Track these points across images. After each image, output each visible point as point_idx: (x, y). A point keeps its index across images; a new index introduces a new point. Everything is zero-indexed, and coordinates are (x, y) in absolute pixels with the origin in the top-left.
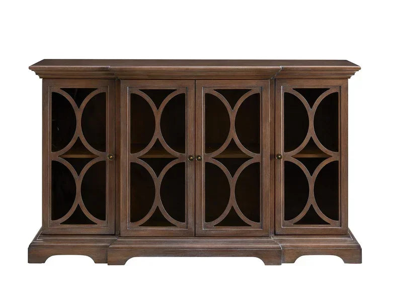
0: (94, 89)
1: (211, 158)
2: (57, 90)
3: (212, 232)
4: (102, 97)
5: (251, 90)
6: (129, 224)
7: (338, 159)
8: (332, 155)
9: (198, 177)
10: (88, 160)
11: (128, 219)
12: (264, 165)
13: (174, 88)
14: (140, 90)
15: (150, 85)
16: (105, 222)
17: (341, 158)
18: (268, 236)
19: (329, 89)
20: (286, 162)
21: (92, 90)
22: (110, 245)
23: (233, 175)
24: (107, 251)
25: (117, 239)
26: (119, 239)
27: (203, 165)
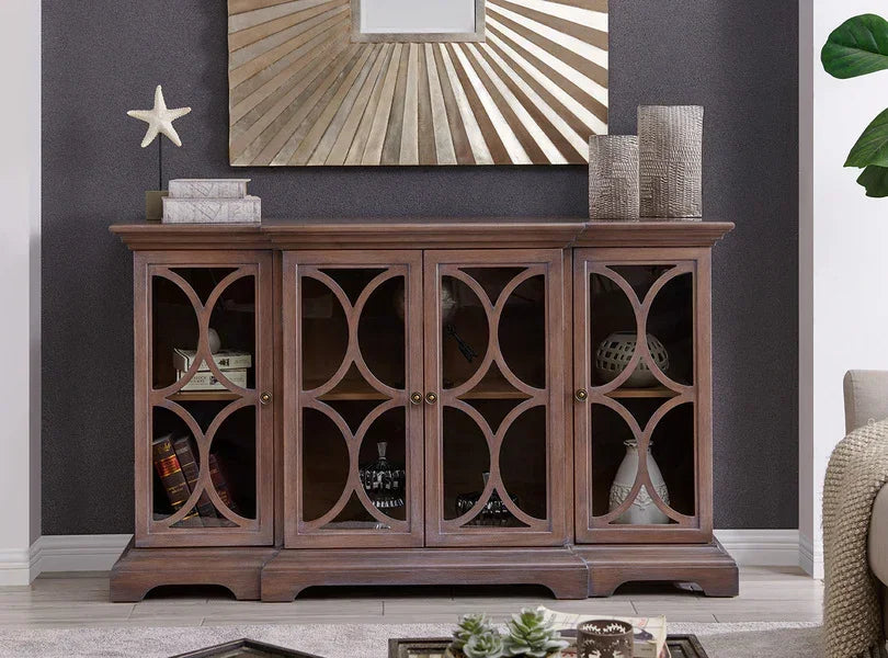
0: (233, 270)
1: (454, 398)
2: (162, 272)
5: (527, 268)
6: (300, 525)
7: (692, 399)
8: (681, 391)
9: (430, 435)
11: (300, 515)
12: (554, 410)
13: (383, 267)
14: (320, 270)
15: (337, 260)
16: (255, 522)
17: (697, 397)
18: (561, 547)
19: (675, 266)
20: (594, 406)
21: (227, 271)
22: (265, 564)
23: (494, 429)
24: (259, 575)
25: (279, 553)
26: (282, 553)
27: (439, 412)
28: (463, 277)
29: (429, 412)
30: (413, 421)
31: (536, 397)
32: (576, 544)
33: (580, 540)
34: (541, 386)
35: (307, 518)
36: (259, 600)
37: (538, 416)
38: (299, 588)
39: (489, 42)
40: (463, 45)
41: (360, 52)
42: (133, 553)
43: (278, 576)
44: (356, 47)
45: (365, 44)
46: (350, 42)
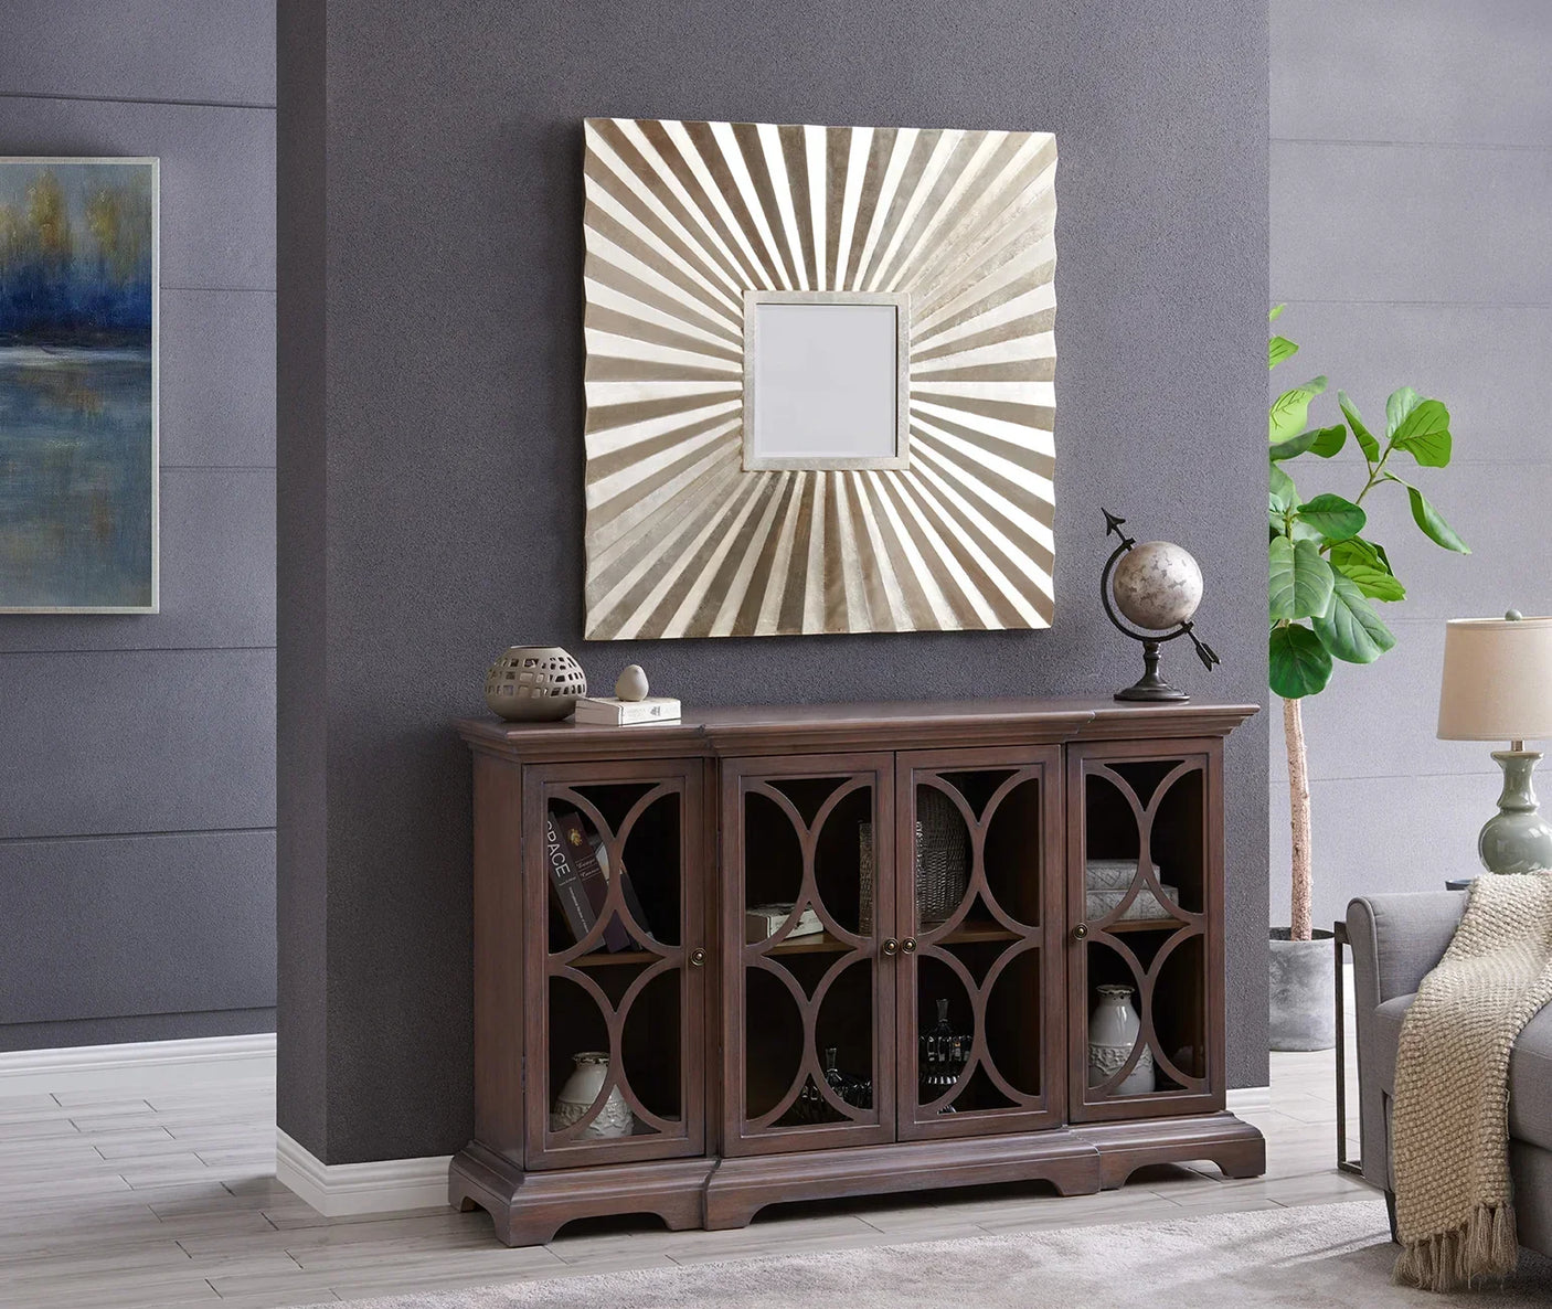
0: (650, 786)
2: (562, 792)
3: (936, 1127)
4: (669, 805)
5: (1017, 771)
6: (743, 1123)
7: (1202, 930)
8: (1189, 921)
9: (903, 994)
10: (640, 967)
11: (743, 1111)
12: (1050, 953)
13: (845, 775)
14: (768, 782)
15: (791, 768)
16: (681, 1124)
17: (1209, 929)
18: (1054, 1129)
19: (1183, 761)
20: (1091, 945)
21: (646, 788)
22: (708, 1180)
23: (979, 982)
24: (702, 1195)
25: (718, 1163)
26: (724, 1163)
27: (914, 963)
28: (942, 785)
29: (902, 965)
30: (882, 978)
31: (1029, 937)
32: (1069, 1124)
33: (1074, 1118)
34: (1035, 923)
35: (750, 1115)
36: (702, 1228)
37: (1031, 959)
38: (754, 1209)
39: (913, 469)
40: (881, 474)
41: (754, 483)
42: (529, 1178)
43: (729, 1194)
44: (749, 477)
45: (760, 473)
46: (742, 471)
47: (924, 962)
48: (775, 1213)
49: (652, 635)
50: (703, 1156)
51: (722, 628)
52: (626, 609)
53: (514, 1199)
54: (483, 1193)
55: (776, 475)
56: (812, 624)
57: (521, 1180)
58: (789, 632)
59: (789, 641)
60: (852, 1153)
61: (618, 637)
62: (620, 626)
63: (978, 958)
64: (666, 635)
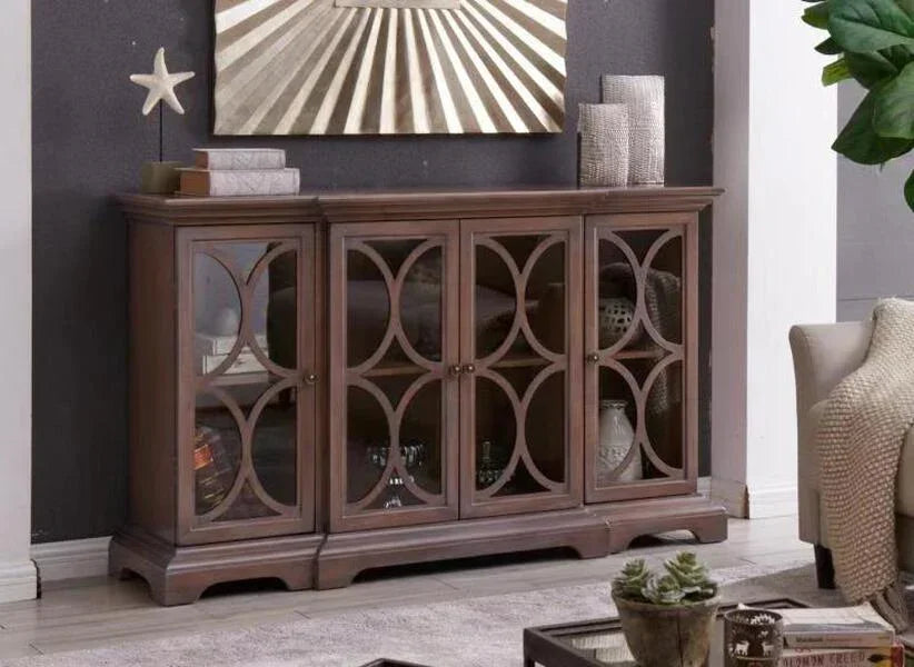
0: (274, 245)
3: (488, 507)
5: (550, 235)
6: (345, 506)
8: (673, 350)
12: (572, 374)
13: (422, 237)
14: (365, 242)
16: (297, 508)
17: (686, 355)
18: (574, 508)
19: (668, 230)
22: (318, 551)
23: (521, 396)
24: (314, 563)
25: (326, 537)
26: (330, 538)
27: (473, 382)
28: (494, 246)
29: (464, 383)
30: (450, 394)
31: (557, 362)
32: (585, 504)
33: (589, 499)
34: (562, 352)
35: (350, 501)
36: (314, 587)
37: (558, 380)
38: (354, 573)
39: (463, 9)
40: (439, 12)
41: (343, 17)
42: (180, 552)
43: (334, 561)
44: (340, 12)
45: (349, 8)
46: (334, 6)
47: (481, 381)
48: (371, 574)
49: (265, 131)
50: (313, 533)
51: (320, 127)
52: (245, 112)
53: (170, 567)
54: (140, 564)
55: (361, 10)
56: (387, 126)
57: (174, 555)
58: (370, 131)
59: (370, 138)
60: (431, 528)
61: (241, 133)
62: (241, 125)
63: (521, 378)
64: (278, 132)
